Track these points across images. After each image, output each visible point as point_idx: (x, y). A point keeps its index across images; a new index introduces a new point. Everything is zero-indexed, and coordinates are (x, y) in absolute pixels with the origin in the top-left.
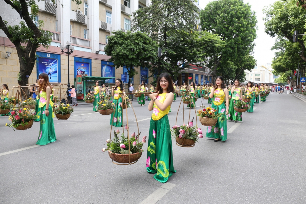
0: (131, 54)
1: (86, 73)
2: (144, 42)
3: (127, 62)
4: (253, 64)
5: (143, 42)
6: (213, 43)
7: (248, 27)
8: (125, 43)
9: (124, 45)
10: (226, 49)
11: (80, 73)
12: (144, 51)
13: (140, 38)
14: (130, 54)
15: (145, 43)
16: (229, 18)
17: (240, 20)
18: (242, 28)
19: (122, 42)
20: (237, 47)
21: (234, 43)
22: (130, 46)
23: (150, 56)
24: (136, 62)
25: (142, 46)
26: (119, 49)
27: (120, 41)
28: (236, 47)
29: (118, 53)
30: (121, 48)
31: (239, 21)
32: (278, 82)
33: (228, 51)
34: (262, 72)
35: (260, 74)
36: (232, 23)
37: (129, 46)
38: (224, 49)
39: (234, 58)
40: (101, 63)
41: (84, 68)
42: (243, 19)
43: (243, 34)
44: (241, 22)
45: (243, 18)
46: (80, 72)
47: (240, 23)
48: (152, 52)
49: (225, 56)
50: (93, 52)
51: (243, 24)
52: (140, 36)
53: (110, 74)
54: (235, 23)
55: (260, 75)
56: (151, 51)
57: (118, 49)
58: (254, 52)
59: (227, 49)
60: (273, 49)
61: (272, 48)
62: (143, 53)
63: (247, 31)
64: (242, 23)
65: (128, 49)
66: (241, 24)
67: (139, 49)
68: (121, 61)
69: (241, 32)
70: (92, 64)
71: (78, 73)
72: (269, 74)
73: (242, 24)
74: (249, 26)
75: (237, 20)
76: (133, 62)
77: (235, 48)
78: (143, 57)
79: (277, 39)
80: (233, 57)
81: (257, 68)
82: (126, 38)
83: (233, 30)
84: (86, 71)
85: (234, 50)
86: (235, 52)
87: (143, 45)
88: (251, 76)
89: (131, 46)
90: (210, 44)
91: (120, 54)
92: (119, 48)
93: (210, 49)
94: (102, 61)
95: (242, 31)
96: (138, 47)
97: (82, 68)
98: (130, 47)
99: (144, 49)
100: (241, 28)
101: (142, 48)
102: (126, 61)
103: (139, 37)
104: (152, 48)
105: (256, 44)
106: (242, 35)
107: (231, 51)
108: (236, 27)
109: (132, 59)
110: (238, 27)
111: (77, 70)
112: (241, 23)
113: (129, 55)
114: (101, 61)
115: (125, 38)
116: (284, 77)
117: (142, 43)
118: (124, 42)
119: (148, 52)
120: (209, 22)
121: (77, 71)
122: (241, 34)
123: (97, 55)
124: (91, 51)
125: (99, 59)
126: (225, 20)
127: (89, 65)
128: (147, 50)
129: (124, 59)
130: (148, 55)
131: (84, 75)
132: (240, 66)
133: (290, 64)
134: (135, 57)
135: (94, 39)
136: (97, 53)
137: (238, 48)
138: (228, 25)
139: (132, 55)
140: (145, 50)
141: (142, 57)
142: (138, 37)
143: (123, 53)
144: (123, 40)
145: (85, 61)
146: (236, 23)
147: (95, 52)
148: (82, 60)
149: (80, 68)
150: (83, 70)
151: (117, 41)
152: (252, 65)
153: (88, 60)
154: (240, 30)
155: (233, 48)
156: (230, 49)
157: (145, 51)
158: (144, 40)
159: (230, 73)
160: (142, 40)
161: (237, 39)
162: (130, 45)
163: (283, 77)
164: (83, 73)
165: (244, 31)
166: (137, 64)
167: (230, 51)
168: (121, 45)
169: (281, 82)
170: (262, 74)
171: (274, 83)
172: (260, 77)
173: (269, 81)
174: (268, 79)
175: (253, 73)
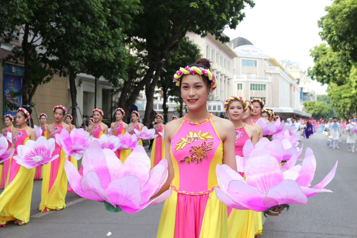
32: (312, 112)
34: (270, 79)
35: (265, 85)
55: (267, 87)
72: (289, 86)
81: (256, 65)
88: (238, 89)
169: (321, 111)
170: (269, 83)
171: (304, 112)
172: (266, 94)
173: (291, 106)
174: (289, 100)
175: (245, 79)
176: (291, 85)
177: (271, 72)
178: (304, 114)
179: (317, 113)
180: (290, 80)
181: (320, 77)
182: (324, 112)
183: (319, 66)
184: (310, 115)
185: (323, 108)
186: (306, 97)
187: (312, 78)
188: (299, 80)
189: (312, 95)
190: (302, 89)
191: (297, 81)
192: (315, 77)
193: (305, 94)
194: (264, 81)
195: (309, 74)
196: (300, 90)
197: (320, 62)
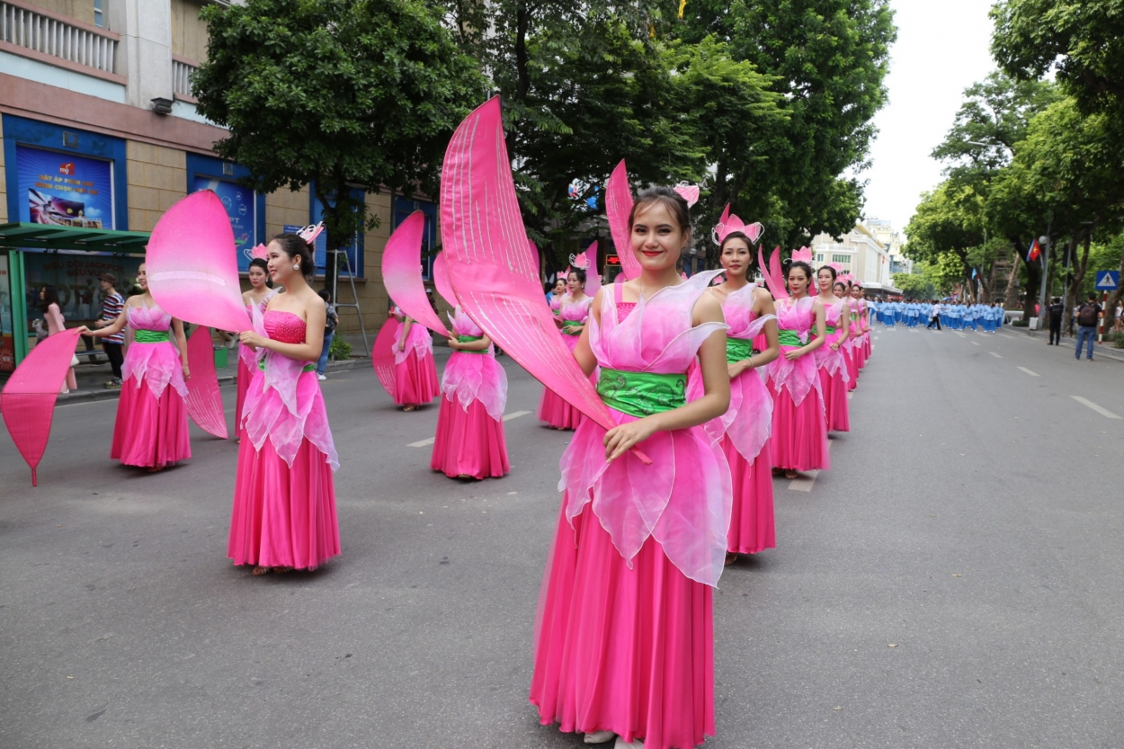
0: (337, 112)
1: (91, 212)
2: (412, 46)
3: (314, 156)
4: (854, 214)
5: (405, 44)
6: (742, 98)
7: (864, 53)
8: (303, 45)
9: (296, 59)
10: (769, 143)
11: (50, 209)
12: (407, 100)
13: (390, 23)
14: (329, 107)
15: (415, 54)
16: (785, 7)
17: (835, 21)
18: (838, 56)
19: (284, 39)
20: (815, 138)
21: (803, 118)
22: (331, 66)
23: (441, 131)
24: (364, 157)
25: (397, 69)
26: (266, 78)
27: (271, 35)
28: (813, 135)
29: (260, 100)
30: (273, 69)
31: (828, 25)
33: (777, 151)
34: (855, 249)
35: (849, 256)
36: (796, 31)
37: (322, 60)
38: (763, 141)
39: (798, 184)
40: (185, 166)
41: (76, 189)
42: (847, 16)
43: (841, 81)
44: (837, 27)
45: (844, 10)
46: (52, 208)
47: (833, 34)
48: (456, 110)
49: (764, 171)
50: (136, 105)
51: (846, 39)
52: (386, 12)
53: (241, 227)
54: (810, 31)
55: (851, 258)
56: (447, 100)
57: (258, 78)
58: (869, 164)
59: (772, 141)
60: (939, 153)
61: (937, 150)
62: (403, 108)
63: (857, 70)
64: (841, 35)
65: (317, 77)
66: (836, 38)
67: (384, 82)
68: (280, 148)
69: (834, 70)
70: (132, 169)
71: (41, 209)
72: (877, 256)
73: (840, 38)
74: (868, 50)
75: (820, 17)
76: (347, 159)
77: (806, 137)
78: (406, 131)
79: (961, 114)
80: (794, 179)
82: (308, 17)
83: (804, 61)
84: (95, 206)
85: (803, 148)
86: (803, 155)
87: (402, 64)
88: (818, 260)
89: (335, 65)
90: (730, 102)
91: (271, 102)
92: (264, 73)
93: (727, 124)
94: (189, 153)
95: (837, 66)
96: (378, 75)
97: (67, 184)
98: (326, 69)
99: (408, 83)
100: (835, 55)
101: (398, 76)
102: (306, 151)
103: (382, 16)
104: (454, 88)
105: (878, 131)
106: (836, 83)
107: (792, 149)
108: (815, 50)
109: (343, 141)
110: (824, 50)
111: (31, 196)
112: (838, 31)
113: (323, 117)
114: (184, 156)
115: (301, 19)
116: (948, 269)
117: (401, 51)
118: (293, 39)
119: (430, 106)
120: (699, 27)
121: (31, 201)
122: (835, 78)
123: (157, 120)
124: (126, 97)
125: (173, 145)
126: (771, 18)
127: (109, 170)
128: (428, 96)
129: (297, 139)
130: (430, 121)
131: (80, 225)
132: (815, 216)
133: (1018, 215)
134: (358, 128)
135: (137, 29)
136: (161, 109)
137: (819, 139)
138: (781, 42)
139: (341, 116)
140: (418, 93)
141: (401, 134)
142: (375, 20)
143: (288, 103)
144: (291, 29)
145: (84, 147)
146: (814, 29)
147: (146, 105)
148: (64, 141)
149: (51, 186)
150: (75, 197)
151: (252, 32)
152: (848, 216)
153: (101, 144)
154: (831, 63)
155: (796, 139)
156: (786, 141)
157: (417, 98)
158: (410, 38)
159: (770, 244)
160: (400, 35)
161: (817, 103)
162: (331, 57)
163: (944, 269)
164: (75, 214)
165: (846, 69)
166: (370, 172)
167: (787, 150)
168: (278, 59)
169: (915, 286)
170: (855, 254)
171: (894, 287)
172: (850, 266)
173: (878, 281)
174: (876, 272)
175: (827, 249)
176: (879, 254)
177: (857, 241)
178: (894, 290)
179: (910, 288)
180: (878, 249)
181: (912, 255)
182: (919, 287)
183: (912, 243)
184: (901, 292)
185: (918, 283)
186: (898, 267)
187: (904, 255)
188: (888, 246)
189: (905, 265)
190: (892, 257)
191: (886, 248)
192: (907, 254)
193: (896, 263)
194: (848, 251)
195: (902, 251)
196: (890, 259)
197: (913, 241)
